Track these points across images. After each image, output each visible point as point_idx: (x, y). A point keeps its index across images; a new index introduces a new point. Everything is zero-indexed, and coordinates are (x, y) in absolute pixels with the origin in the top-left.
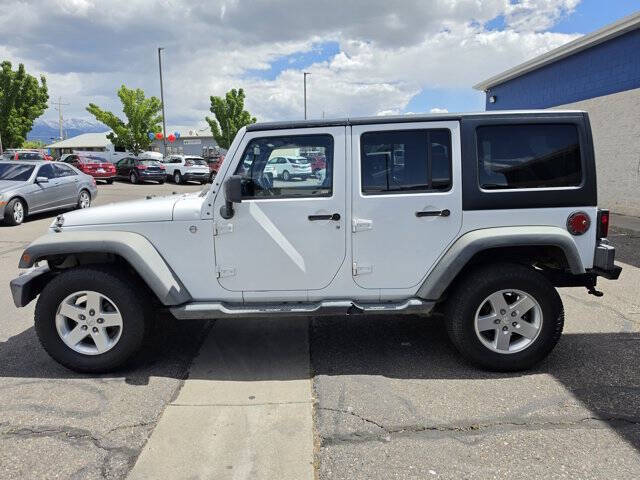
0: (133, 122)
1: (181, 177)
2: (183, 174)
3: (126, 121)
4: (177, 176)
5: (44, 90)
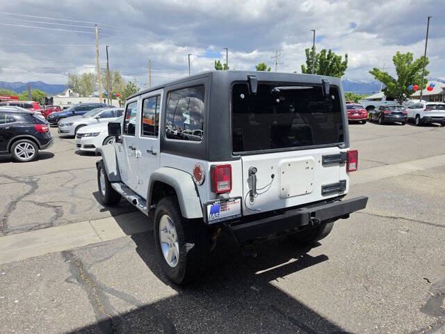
0: (402, 78)
1: (420, 119)
2: (421, 117)
3: (396, 78)
4: (418, 119)
5: (345, 63)
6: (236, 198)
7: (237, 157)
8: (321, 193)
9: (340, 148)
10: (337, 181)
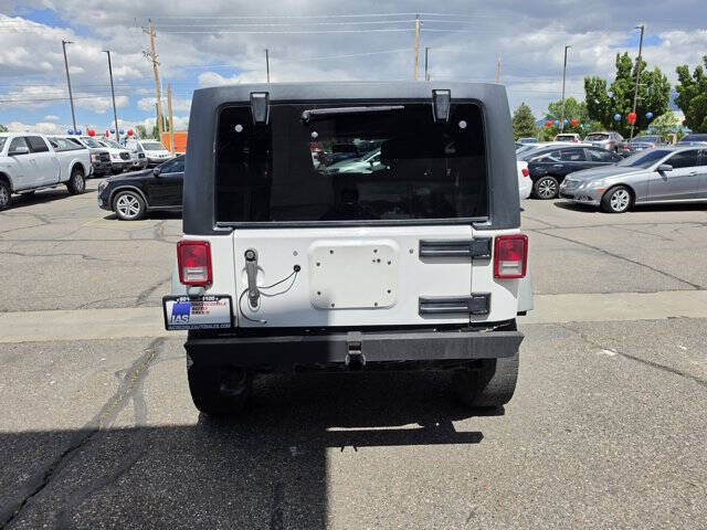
6: (220, 297)
7: (225, 229)
8: (417, 310)
9: (476, 228)
10: (465, 293)
